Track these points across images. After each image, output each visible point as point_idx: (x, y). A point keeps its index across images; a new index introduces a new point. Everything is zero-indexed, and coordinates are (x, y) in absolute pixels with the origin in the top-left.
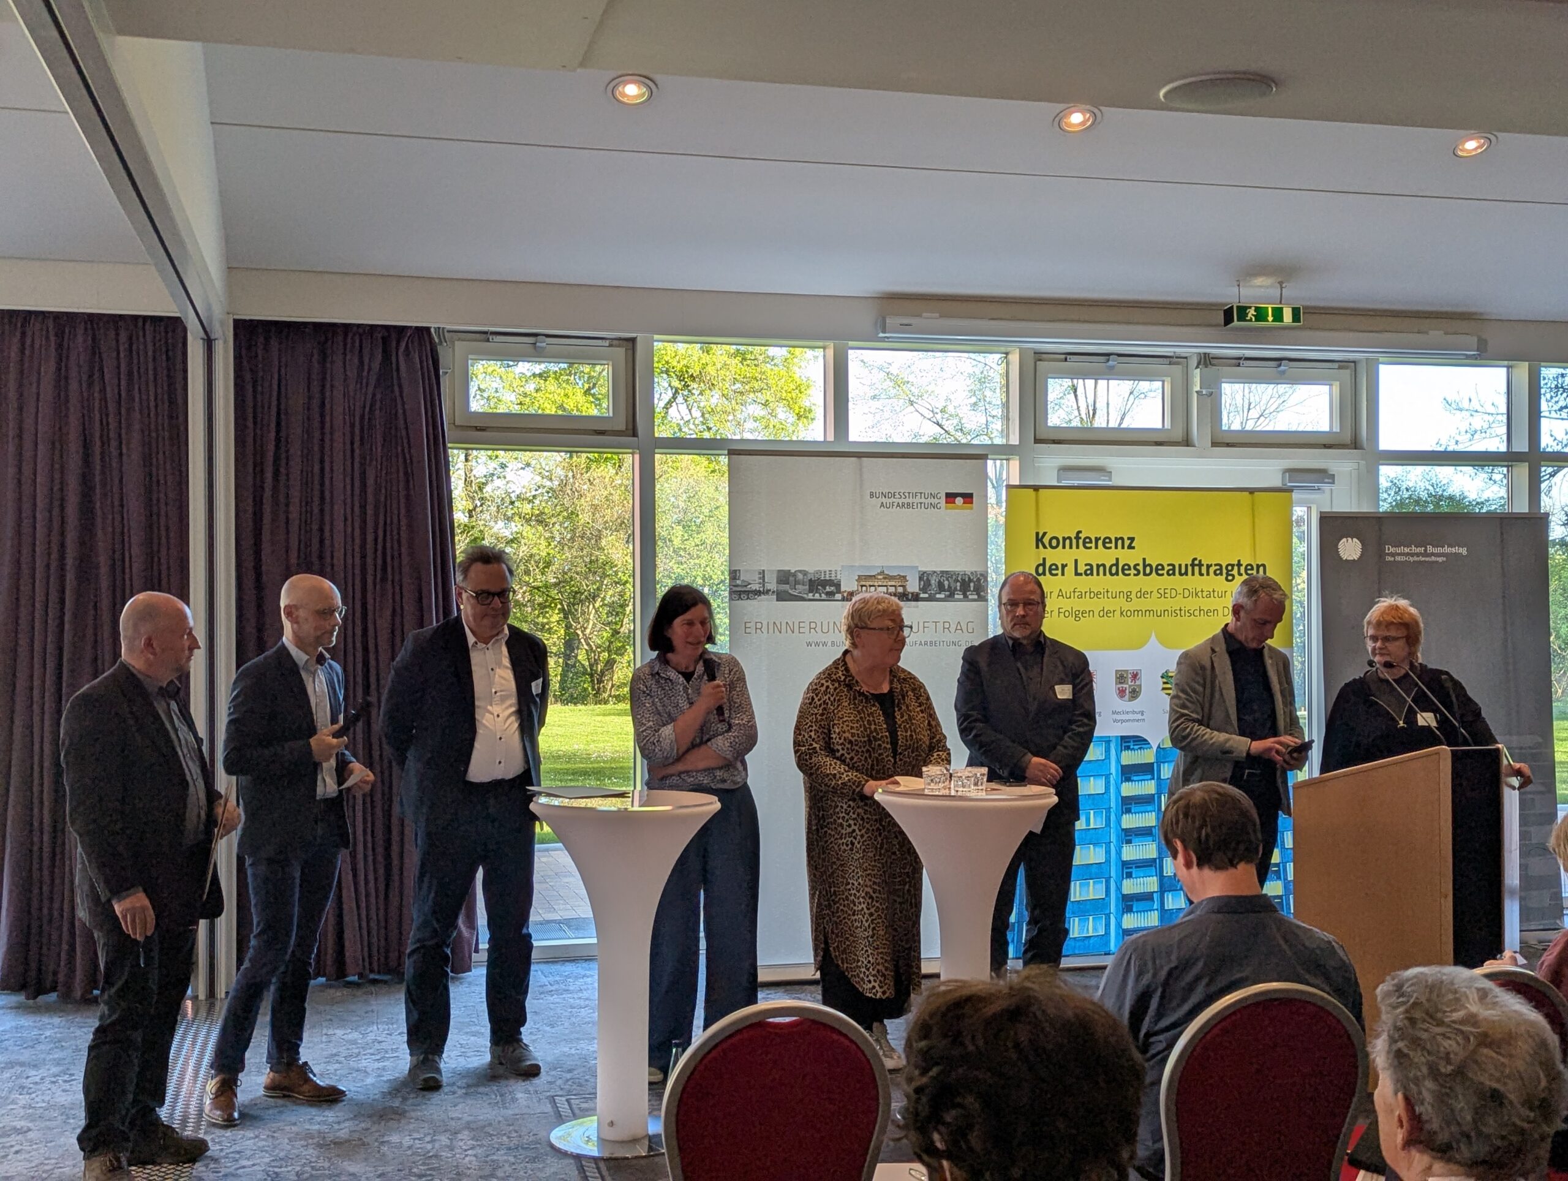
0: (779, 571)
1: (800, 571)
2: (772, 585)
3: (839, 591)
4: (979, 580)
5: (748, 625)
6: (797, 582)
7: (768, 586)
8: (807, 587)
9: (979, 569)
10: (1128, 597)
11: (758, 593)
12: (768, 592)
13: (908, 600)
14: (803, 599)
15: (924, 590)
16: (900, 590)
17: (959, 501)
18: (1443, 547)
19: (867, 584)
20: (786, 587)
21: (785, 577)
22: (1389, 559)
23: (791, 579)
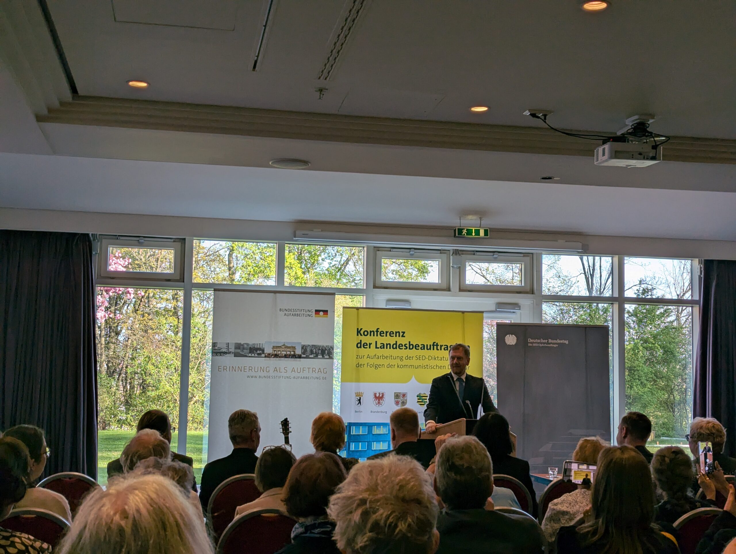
0: (236, 343)
1: (245, 344)
2: (232, 349)
3: (263, 353)
4: (329, 349)
5: (220, 367)
6: (244, 349)
7: (230, 350)
8: (248, 351)
9: (330, 344)
10: (401, 359)
11: (225, 353)
12: (230, 352)
13: (296, 358)
14: (246, 356)
15: (304, 353)
16: (292, 353)
17: (321, 313)
18: (557, 340)
19: (277, 350)
20: (239, 351)
21: (238, 346)
22: (530, 345)
23: (241, 347)
